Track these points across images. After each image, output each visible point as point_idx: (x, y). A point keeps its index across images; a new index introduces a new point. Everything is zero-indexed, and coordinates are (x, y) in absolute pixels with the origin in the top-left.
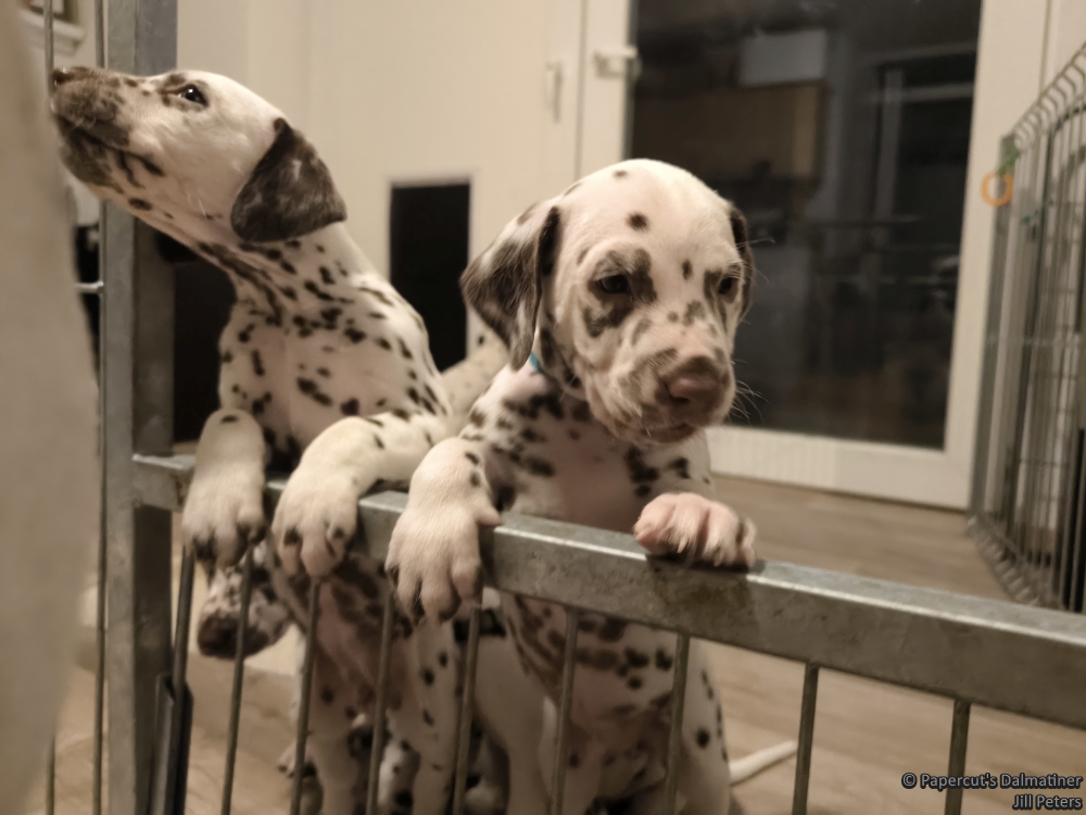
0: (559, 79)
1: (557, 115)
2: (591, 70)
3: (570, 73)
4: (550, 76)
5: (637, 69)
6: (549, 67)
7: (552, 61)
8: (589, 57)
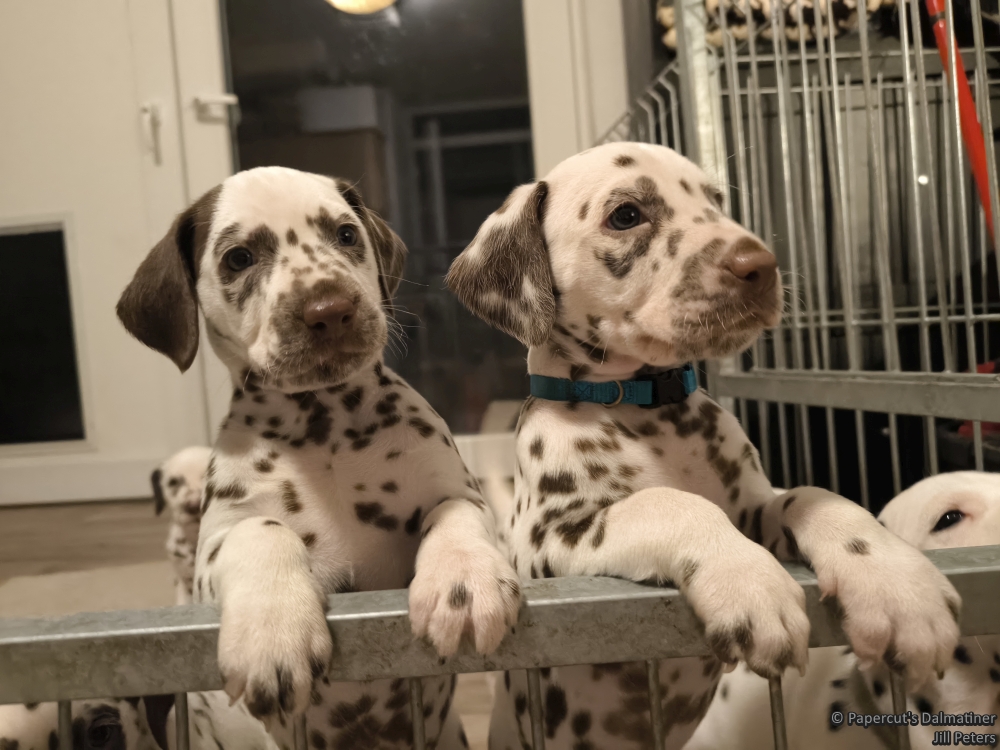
0: (155, 124)
1: (158, 160)
2: (190, 116)
3: (167, 116)
4: (147, 117)
5: (237, 116)
6: (145, 110)
7: (147, 104)
8: (187, 100)
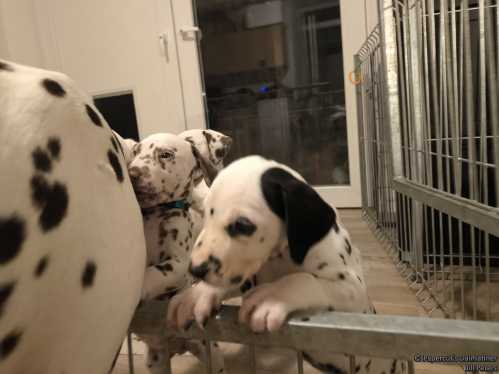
0: (166, 43)
2: (180, 37)
3: (171, 39)
4: (162, 40)
6: (161, 37)
7: (161, 35)
8: (178, 31)
